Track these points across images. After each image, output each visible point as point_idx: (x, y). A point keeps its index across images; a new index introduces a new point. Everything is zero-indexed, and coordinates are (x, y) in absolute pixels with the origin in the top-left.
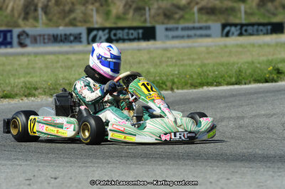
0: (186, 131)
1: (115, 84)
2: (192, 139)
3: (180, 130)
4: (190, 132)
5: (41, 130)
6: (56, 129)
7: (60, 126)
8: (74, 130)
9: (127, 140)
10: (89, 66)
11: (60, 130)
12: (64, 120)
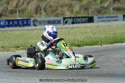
0: (80, 64)
1: (52, 43)
2: (83, 67)
3: (77, 63)
4: (81, 64)
5: (20, 64)
6: (26, 63)
7: (27, 62)
8: (33, 64)
9: (53, 68)
10: (43, 35)
11: (28, 64)
12: (29, 59)
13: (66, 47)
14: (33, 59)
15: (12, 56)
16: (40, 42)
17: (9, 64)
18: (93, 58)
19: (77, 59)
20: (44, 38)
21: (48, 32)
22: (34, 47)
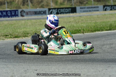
0: (79, 49)
1: (54, 31)
2: (82, 52)
3: (77, 49)
4: (81, 50)
5: (26, 50)
7: (32, 48)
8: (37, 50)
10: (46, 24)
11: (32, 50)
12: (33, 46)
13: (67, 34)
14: (37, 46)
15: (19, 43)
16: (43, 30)
17: (16, 50)
18: (91, 44)
19: (77, 45)
20: (47, 26)
21: (50, 21)
22: (38, 35)
